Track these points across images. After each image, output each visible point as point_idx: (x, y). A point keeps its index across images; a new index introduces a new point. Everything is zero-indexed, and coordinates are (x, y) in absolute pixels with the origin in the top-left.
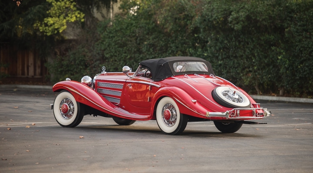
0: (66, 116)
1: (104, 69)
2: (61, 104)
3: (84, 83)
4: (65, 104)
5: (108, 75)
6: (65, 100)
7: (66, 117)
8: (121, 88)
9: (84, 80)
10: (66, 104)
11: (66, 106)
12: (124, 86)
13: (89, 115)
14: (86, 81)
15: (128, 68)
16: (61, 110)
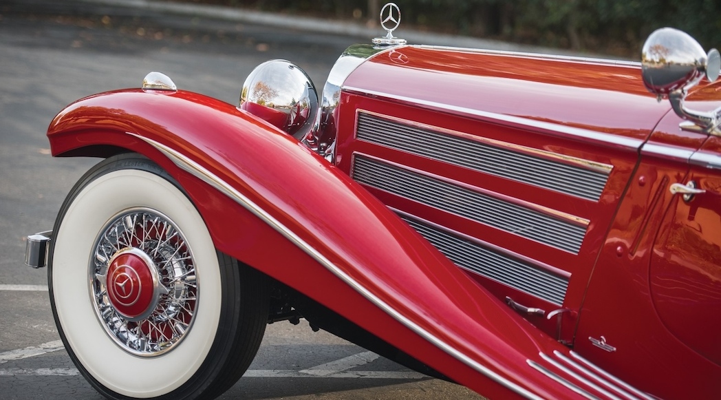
0: (131, 325)
1: (390, 17)
2: (101, 241)
3: (258, 110)
4: (135, 251)
5: (415, 59)
6: (131, 224)
7: (132, 338)
8: (591, 193)
9: (259, 87)
10: (140, 253)
11: (140, 266)
12: (621, 183)
13: (287, 322)
14: (275, 94)
15: (689, 50)
16: (103, 289)
